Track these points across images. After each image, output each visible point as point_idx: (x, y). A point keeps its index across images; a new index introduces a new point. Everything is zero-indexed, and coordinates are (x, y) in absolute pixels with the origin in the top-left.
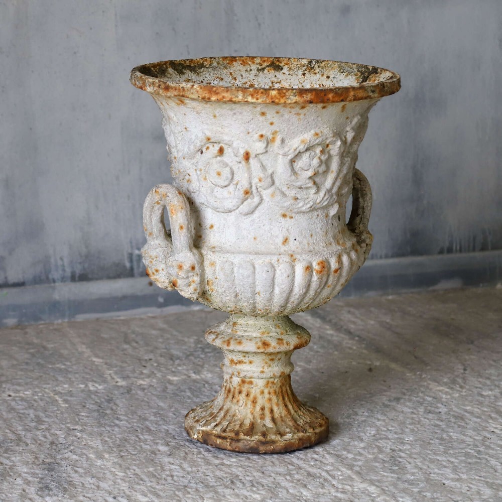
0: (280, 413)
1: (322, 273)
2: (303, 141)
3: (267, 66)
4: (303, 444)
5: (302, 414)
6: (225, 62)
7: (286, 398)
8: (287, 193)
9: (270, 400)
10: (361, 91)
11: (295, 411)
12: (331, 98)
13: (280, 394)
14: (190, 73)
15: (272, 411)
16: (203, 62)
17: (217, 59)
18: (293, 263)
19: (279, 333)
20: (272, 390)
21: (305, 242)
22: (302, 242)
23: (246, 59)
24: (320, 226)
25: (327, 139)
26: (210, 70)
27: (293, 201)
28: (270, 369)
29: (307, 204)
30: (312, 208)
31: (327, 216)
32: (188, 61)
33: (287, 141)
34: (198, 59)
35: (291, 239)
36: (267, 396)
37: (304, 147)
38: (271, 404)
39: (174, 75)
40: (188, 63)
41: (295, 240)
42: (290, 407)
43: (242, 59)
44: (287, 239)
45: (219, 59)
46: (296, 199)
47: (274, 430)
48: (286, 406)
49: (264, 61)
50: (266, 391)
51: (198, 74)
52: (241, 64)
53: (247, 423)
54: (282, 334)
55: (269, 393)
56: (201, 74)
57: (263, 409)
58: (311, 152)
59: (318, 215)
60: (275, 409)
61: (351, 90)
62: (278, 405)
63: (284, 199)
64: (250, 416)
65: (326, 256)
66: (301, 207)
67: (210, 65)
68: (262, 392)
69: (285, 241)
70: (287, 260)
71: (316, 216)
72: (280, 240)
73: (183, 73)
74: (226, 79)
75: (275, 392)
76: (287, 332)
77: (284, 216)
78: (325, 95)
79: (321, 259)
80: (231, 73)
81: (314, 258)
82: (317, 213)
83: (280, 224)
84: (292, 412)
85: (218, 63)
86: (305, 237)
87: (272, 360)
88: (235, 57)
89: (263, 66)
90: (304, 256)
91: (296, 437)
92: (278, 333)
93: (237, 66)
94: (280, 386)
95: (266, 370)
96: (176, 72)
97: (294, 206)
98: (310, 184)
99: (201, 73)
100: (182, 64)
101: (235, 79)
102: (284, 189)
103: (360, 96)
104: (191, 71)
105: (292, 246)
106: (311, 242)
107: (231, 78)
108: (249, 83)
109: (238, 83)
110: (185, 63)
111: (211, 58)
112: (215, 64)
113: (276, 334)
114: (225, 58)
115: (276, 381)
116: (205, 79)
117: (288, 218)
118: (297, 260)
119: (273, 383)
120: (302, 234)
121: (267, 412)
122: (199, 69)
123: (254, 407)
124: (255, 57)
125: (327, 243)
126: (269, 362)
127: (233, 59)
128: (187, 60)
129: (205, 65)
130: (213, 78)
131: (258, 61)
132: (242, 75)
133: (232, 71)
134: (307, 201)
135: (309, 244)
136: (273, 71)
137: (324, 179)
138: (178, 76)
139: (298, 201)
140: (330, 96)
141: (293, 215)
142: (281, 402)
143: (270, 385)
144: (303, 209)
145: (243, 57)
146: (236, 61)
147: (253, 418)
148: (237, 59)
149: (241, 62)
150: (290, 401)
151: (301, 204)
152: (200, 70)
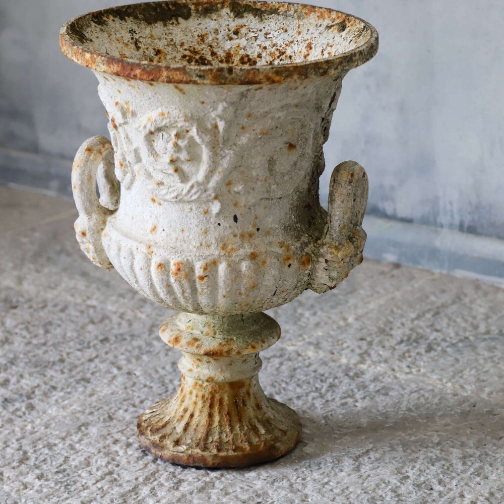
0: (200, 421)
1: (178, 276)
2: (149, 119)
3: (336, 24)
4: (194, 462)
5: (228, 430)
6: (304, 11)
7: (216, 408)
8: (154, 174)
9: (195, 403)
10: (178, 73)
11: (221, 426)
12: (138, 75)
13: (209, 401)
14: (253, 17)
15: (192, 416)
16: (279, 7)
17: (295, 5)
18: (150, 256)
19: (204, 333)
20: (200, 394)
21: (174, 235)
22: (170, 235)
23: (324, 12)
24: (196, 222)
25: (176, 122)
26: (281, 18)
27: (155, 186)
28: (199, 369)
29: (171, 193)
30: (179, 198)
31: (206, 212)
32: (259, 4)
33: (139, 115)
34: (274, 3)
35: (160, 229)
36: (194, 398)
37: (151, 125)
38: (194, 408)
39: (226, 17)
40: (258, 6)
41: (164, 230)
42: (217, 418)
43: (321, 10)
44: (155, 227)
45: (298, 7)
46: (160, 184)
47: (178, 436)
48: (211, 416)
49: (338, 18)
50: (194, 392)
51: (262, 20)
52: (318, 16)
53: (166, 419)
54: (207, 334)
55: (197, 396)
56: (266, 21)
57: (185, 411)
58: (164, 133)
59: (191, 209)
60: (197, 414)
61: (164, 69)
62: (201, 412)
63: (147, 181)
64: (173, 414)
65: (189, 258)
66: (164, 195)
67: (286, 12)
68: (191, 393)
69: (154, 230)
70: (144, 252)
71: (189, 210)
72: (149, 227)
73: (242, 17)
74: (290, 32)
75: (203, 397)
76: (215, 334)
77: (153, 200)
78: (132, 70)
79: (180, 259)
80: (299, 27)
81: (173, 257)
82: (190, 206)
83: (150, 209)
84: (216, 424)
85: (296, 11)
86: (174, 230)
87: (199, 360)
88: (314, 7)
89: (334, 23)
90: (162, 251)
91: (190, 452)
92: (202, 333)
93: (313, 18)
94: (211, 393)
95: (195, 369)
96: (232, 14)
97: (157, 192)
98: (171, 170)
99: (266, 19)
100: (250, 6)
101: (300, 33)
102: (151, 170)
103: (176, 78)
104: (255, 15)
105: (159, 236)
106: (180, 237)
107: (295, 32)
108: (309, 41)
109: (299, 39)
110: (255, 5)
111: (290, 4)
112: (292, 12)
113: (200, 333)
114: (305, 6)
115: (205, 385)
116: (267, 28)
117: (156, 204)
118: (154, 253)
119: (201, 386)
120: (171, 227)
121: (188, 415)
122: (268, 15)
123: (181, 405)
124: (332, 10)
125: (203, 244)
126: (198, 362)
127: (313, 8)
128: (259, 2)
129: (279, 11)
130: (277, 27)
131: (334, 15)
132: (308, 30)
133: (301, 23)
134: (171, 190)
135: (177, 239)
136: (336, 31)
137: (193, 169)
138: (231, 20)
139: (162, 187)
140: (138, 72)
141: (162, 202)
142: (206, 411)
143: (198, 387)
144: (168, 197)
145: (321, 8)
146: (315, 11)
147: (174, 417)
148: (316, 9)
149: (319, 14)
150: (220, 412)
151: (164, 192)
152: (267, 17)
